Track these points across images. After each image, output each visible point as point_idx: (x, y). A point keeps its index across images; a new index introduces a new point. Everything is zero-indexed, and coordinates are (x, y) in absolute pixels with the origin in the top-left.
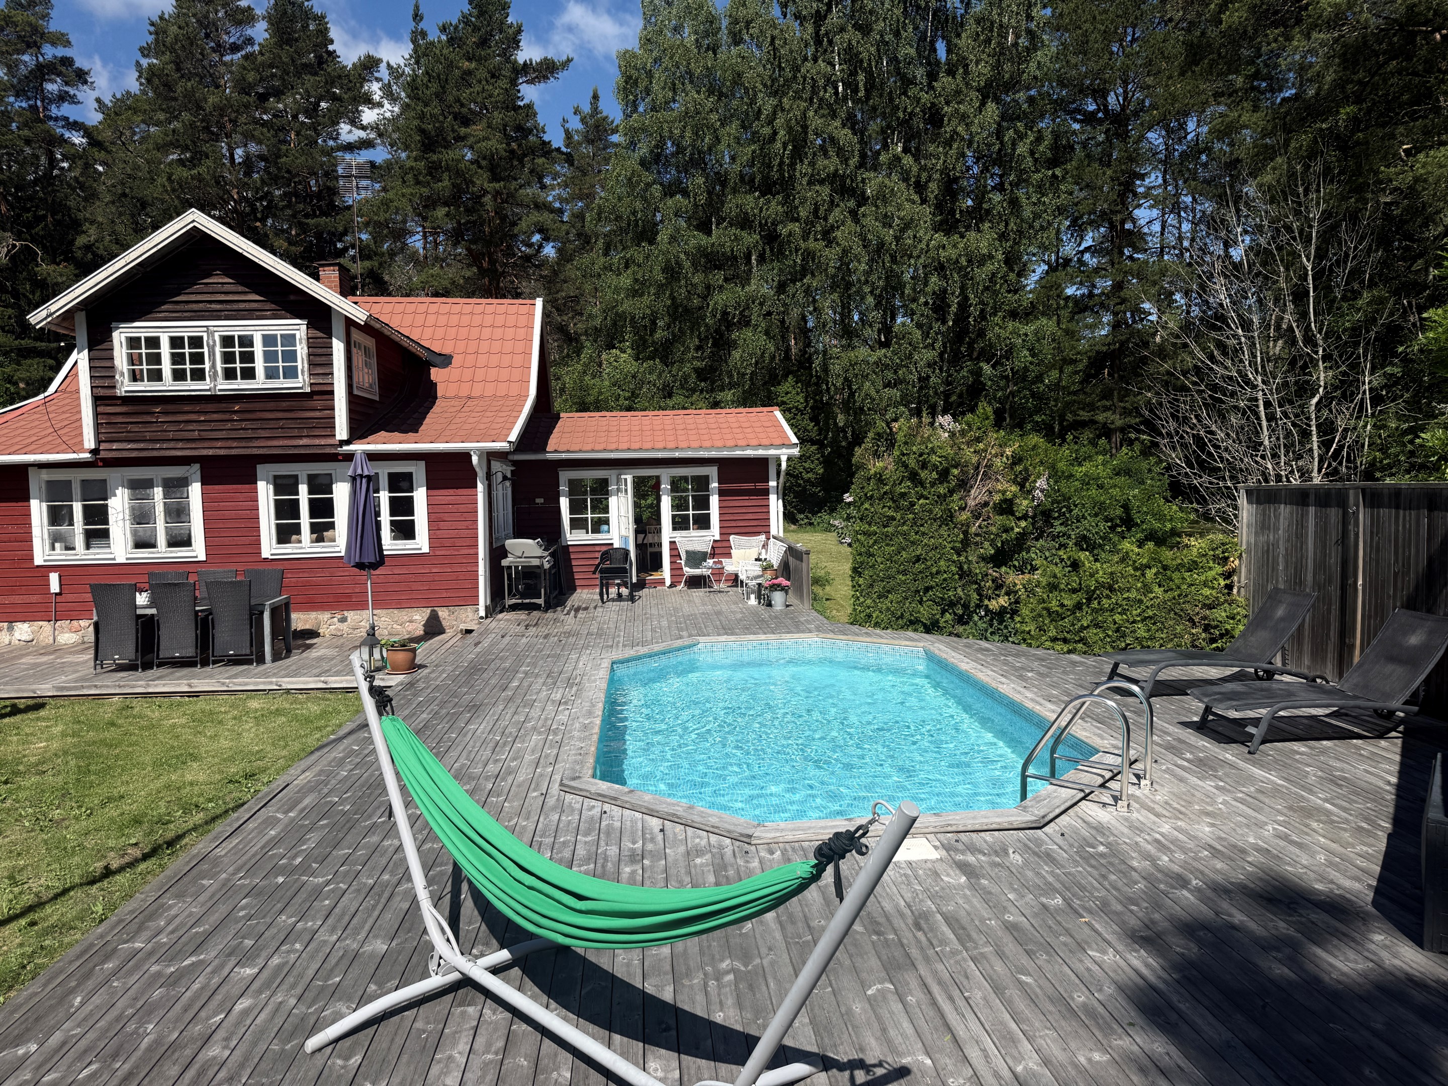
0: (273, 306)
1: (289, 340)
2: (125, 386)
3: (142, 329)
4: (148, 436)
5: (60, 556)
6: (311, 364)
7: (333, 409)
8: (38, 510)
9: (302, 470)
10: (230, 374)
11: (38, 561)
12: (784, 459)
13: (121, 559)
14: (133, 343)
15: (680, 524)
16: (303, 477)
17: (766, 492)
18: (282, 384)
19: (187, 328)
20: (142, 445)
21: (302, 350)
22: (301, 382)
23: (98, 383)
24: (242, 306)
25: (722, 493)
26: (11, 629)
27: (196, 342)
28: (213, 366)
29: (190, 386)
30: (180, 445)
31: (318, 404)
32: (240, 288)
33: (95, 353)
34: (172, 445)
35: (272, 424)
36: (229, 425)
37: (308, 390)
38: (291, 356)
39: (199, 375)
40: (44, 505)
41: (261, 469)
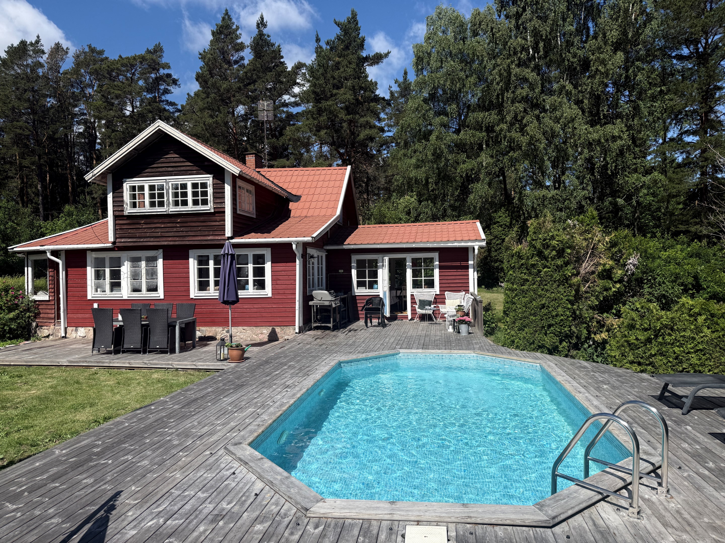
0: (197, 168)
1: (204, 185)
2: (128, 210)
3: (136, 181)
4: (138, 235)
5: (100, 295)
6: (214, 198)
7: (224, 221)
8: (90, 272)
9: (211, 253)
10: (176, 203)
11: (89, 297)
12: (476, 248)
13: (125, 297)
14: (133, 188)
15: (416, 285)
16: (211, 256)
17: (467, 267)
18: (201, 208)
19: (157, 181)
20: (135, 240)
21: (210, 190)
22: (210, 207)
23: (116, 209)
24: (182, 168)
25: (441, 268)
26: (76, 331)
27: (161, 188)
28: (168, 199)
29: (158, 210)
30: (152, 239)
31: (218, 218)
32: (182, 160)
33: (115, 194)
34: (148, 239)
35: (195, 229)
36: (175, 230)
37: (212, 211)
38: (205, 194)
39: (161, 204)
40: (93, 269)
41: (191, 252)
